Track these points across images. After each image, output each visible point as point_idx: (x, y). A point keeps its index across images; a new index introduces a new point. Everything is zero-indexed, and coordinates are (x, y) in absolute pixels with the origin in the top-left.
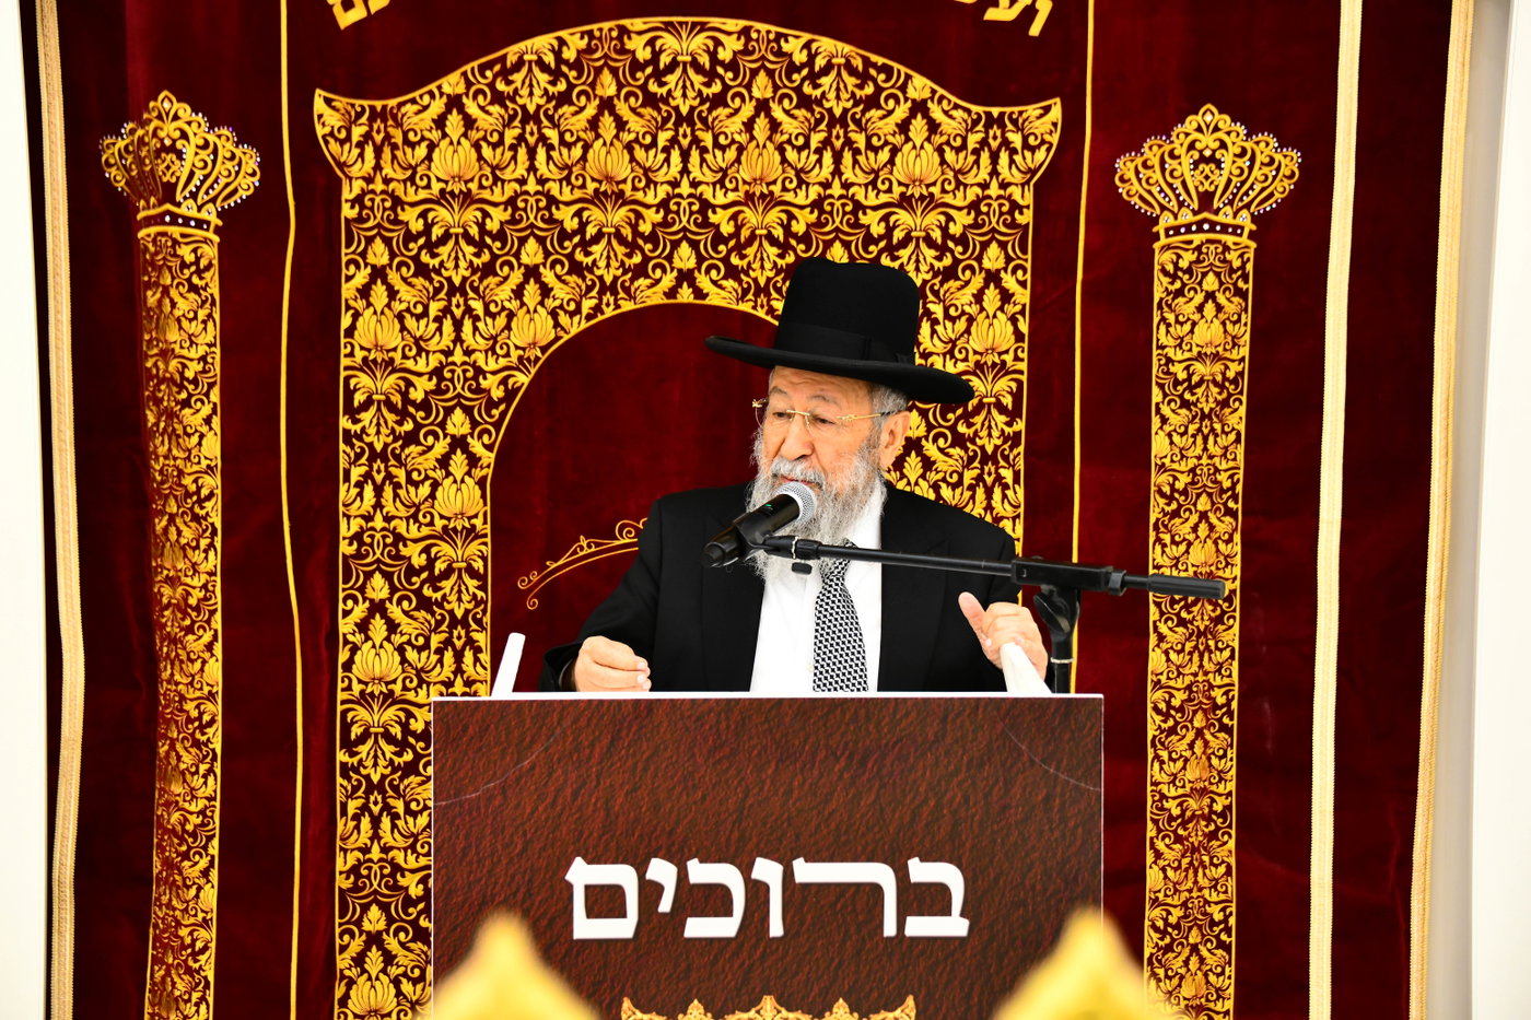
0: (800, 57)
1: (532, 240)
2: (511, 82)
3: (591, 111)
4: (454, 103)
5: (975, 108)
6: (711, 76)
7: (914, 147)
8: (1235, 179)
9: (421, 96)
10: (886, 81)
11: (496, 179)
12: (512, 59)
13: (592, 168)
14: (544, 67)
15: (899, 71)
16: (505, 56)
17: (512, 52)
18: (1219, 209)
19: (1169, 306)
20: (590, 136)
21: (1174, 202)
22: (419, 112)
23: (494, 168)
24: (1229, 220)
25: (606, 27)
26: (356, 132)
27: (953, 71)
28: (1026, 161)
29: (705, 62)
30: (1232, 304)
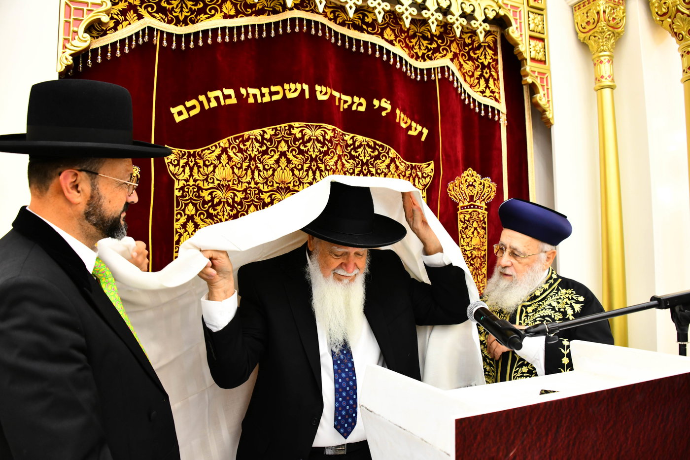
0: (350, 142)
1: (252, 206)
2: (246, 145)
3: (276, 157)
4: (224, 150)
5: (407, 163)
6: (323, 144)
7: (392, 174)
8: (479, 192)
9: (212, 147)
10: (382, 150)
11: (239, 181)
12: (246, 137)
13: (276, 178)
14: (257, 141)
15: (386, 147)
16: (243, 135)
17: (246, 134)
18: (476, 201)
19: (463, 232)
20: (276, 166)
21: (463, 199)
22: (211, 154)
23: (239, 177)
24: (479, 204)
25: (283, 126)
26: (182, 162)
27: (401, 149)
28: (423, 181)
29: (321, 138)
30: (482, 232)
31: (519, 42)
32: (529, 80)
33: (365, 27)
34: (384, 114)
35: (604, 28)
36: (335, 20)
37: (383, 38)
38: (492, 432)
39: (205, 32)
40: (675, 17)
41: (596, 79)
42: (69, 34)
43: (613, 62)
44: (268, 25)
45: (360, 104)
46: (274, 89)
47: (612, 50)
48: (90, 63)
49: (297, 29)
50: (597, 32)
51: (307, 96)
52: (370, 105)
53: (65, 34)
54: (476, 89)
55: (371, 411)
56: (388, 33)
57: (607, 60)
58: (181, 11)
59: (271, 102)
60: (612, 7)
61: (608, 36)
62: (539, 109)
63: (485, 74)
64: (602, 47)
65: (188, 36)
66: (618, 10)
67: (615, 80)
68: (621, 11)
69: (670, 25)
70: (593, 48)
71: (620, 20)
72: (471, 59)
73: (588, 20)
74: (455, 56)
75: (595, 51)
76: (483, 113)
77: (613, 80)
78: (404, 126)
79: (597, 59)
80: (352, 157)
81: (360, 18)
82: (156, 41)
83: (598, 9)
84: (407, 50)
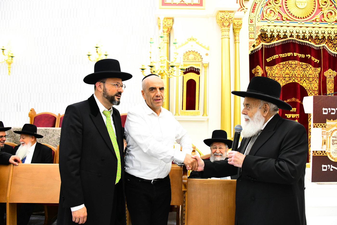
0: (301, 64)
2: (280, 66)
3: (286, 68)
4: (277, 67)
5: (314, 68)
6: (296, 65)
7: (310, 71)
8: (332, 74)
11: (279, 73)
13: (286, 72)
14: (282, 65)
15: (309, 65)
17: (280, 63)
19: (328, 83)
20: (286, 70)
21: (328, 76)
22: (274, 67)
24: (332, 77)
25: (287, 62)
26: (269, 69)
27: (313, 65)
28: (318, 72)
29: (295, 64)
30: (332, 83)
33: (304, 39)
34: (309, 58)
36: (298, 38)
37: (309, 41)
39: (273, 44)
44: (284, 41)
45: (303, 56)
46: (285, 54)
48: (254, 52)
49: (290, 42)
51: (292, 55)
52: (305, 56)
53: (249, 48)
54: (332, 50)
56: (310, 40)
58: (268, 40)
59: (285, 57)
63: (335, 46)
65: (269, 45)
72: (331, 43)
74: (327, 43)
76: (334, 56)
78: (313, 60)
80: (302, 67)
81: (303, 37)
82: (264, 46)
84: (314, 43)
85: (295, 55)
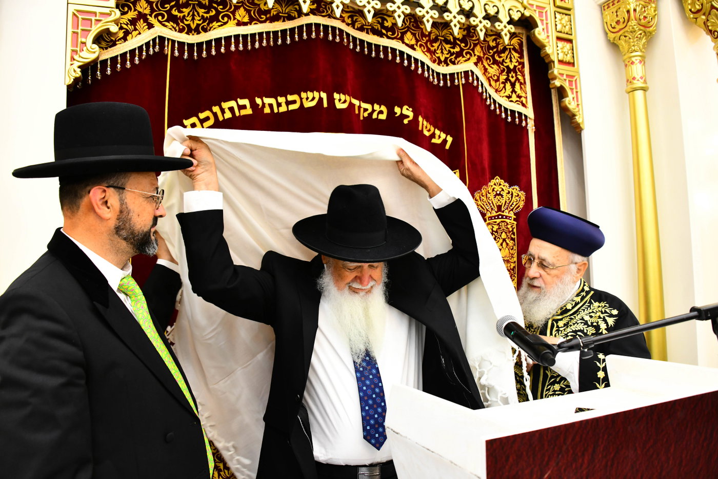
8: (507, 201)
18: (504, 211)
21: (490, 209)
24: (507, 214)
30: (511, 243)
31: (545, 44)
32: (557, 83)
33: (384, 31)
34: (406, 121)
35: (635, 27)
36: (353, 25)
37: (403, 42)
38: (524, 453)
39: (218, 41)
40: (709, 14)
41: (628, 81)
42: (77, 45)
43: (645, 63)
44: (284, 32)
45: (381, 112)
46: (290, 98)
47: (643, 50)
48: (99, 75)
49: (314, 35)
50: (627, 31)
51: (325, 105)
52: (391, 113)
53: (73, 46)
54: (502, 93)
55: (397, 433)
57: (638, 61)
58: (193, 19)
59: (288, 112)
60: (642, 5)
61: (639, 36)
62: (568, 113)
63: (510, 78)
64: (633, 48)
65: (200, 45)
66: (649, 8)
67: (648, 81)
68: (653, 10)
69: (704, 23)
70: (623, 48)
71: (652, 19)
72: (495, 62)
73: (618, 19)
74: (479, 59)
75: (626, 51)
76: (509, 119)
77: (645, 82)
78: (427, 134)
79: (628, 60)
81: (379, 22)
82: (168, 50)
83: (628, 7)
84: (428, 55)
85: (339, 106)
